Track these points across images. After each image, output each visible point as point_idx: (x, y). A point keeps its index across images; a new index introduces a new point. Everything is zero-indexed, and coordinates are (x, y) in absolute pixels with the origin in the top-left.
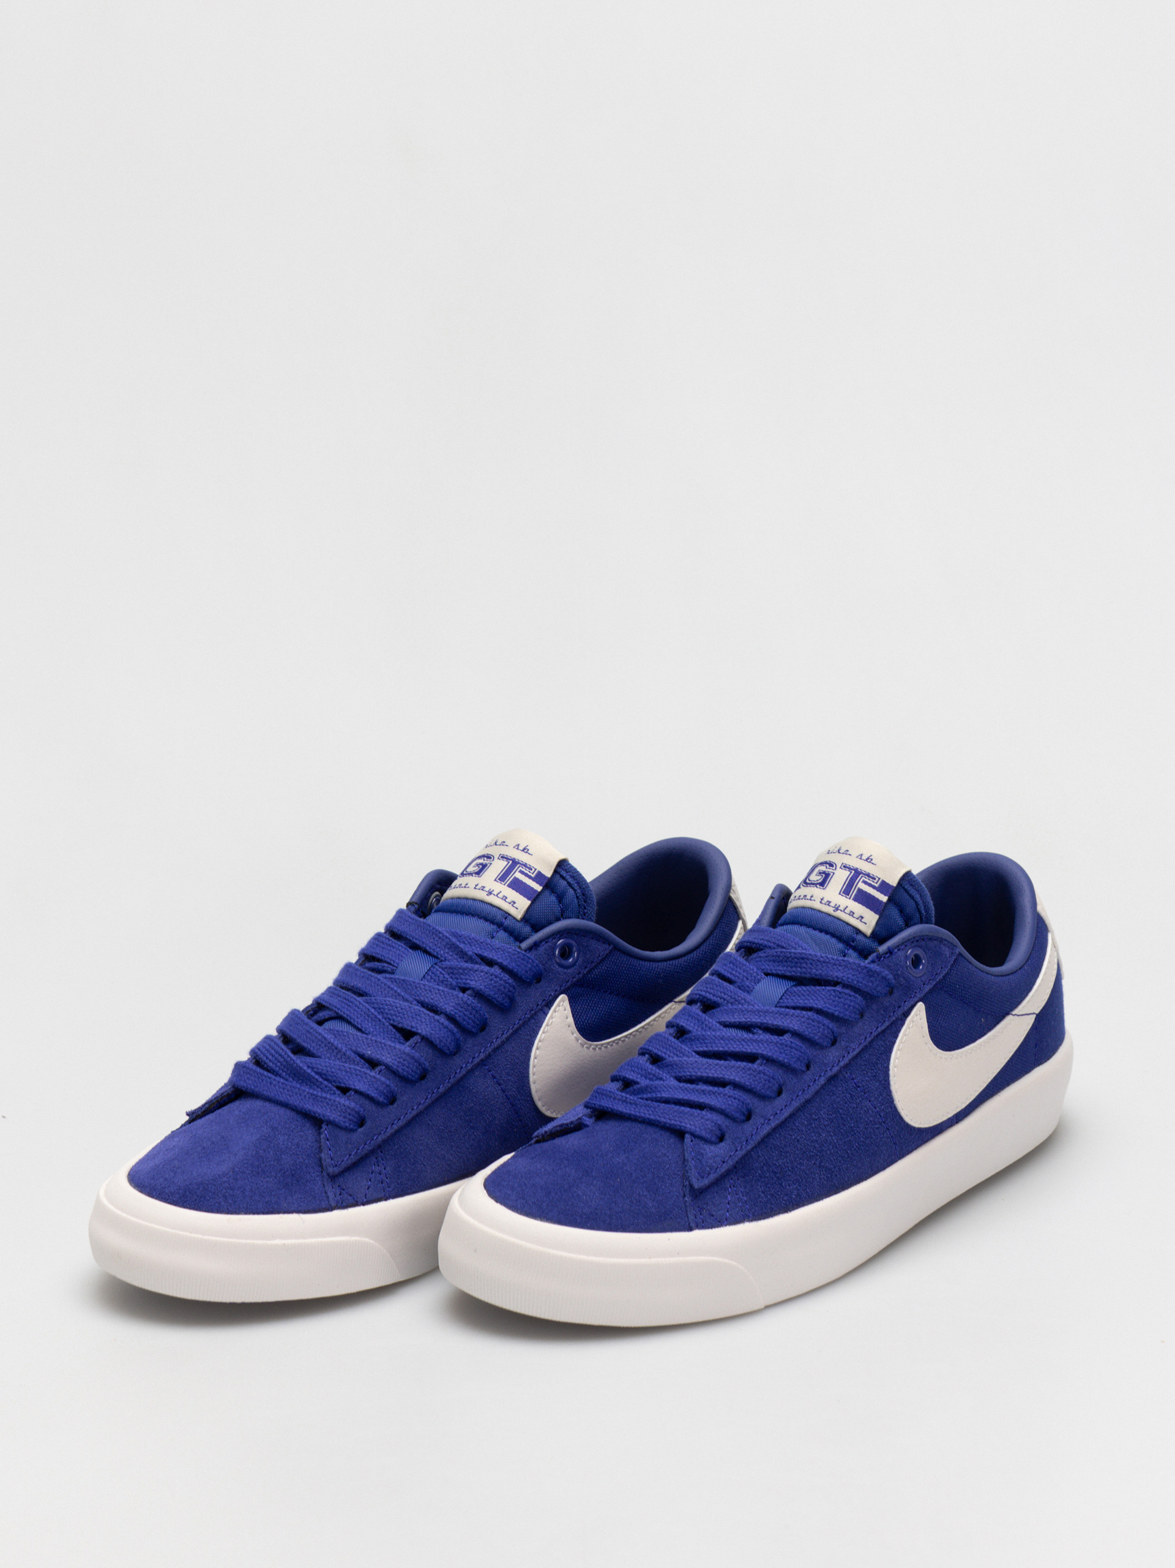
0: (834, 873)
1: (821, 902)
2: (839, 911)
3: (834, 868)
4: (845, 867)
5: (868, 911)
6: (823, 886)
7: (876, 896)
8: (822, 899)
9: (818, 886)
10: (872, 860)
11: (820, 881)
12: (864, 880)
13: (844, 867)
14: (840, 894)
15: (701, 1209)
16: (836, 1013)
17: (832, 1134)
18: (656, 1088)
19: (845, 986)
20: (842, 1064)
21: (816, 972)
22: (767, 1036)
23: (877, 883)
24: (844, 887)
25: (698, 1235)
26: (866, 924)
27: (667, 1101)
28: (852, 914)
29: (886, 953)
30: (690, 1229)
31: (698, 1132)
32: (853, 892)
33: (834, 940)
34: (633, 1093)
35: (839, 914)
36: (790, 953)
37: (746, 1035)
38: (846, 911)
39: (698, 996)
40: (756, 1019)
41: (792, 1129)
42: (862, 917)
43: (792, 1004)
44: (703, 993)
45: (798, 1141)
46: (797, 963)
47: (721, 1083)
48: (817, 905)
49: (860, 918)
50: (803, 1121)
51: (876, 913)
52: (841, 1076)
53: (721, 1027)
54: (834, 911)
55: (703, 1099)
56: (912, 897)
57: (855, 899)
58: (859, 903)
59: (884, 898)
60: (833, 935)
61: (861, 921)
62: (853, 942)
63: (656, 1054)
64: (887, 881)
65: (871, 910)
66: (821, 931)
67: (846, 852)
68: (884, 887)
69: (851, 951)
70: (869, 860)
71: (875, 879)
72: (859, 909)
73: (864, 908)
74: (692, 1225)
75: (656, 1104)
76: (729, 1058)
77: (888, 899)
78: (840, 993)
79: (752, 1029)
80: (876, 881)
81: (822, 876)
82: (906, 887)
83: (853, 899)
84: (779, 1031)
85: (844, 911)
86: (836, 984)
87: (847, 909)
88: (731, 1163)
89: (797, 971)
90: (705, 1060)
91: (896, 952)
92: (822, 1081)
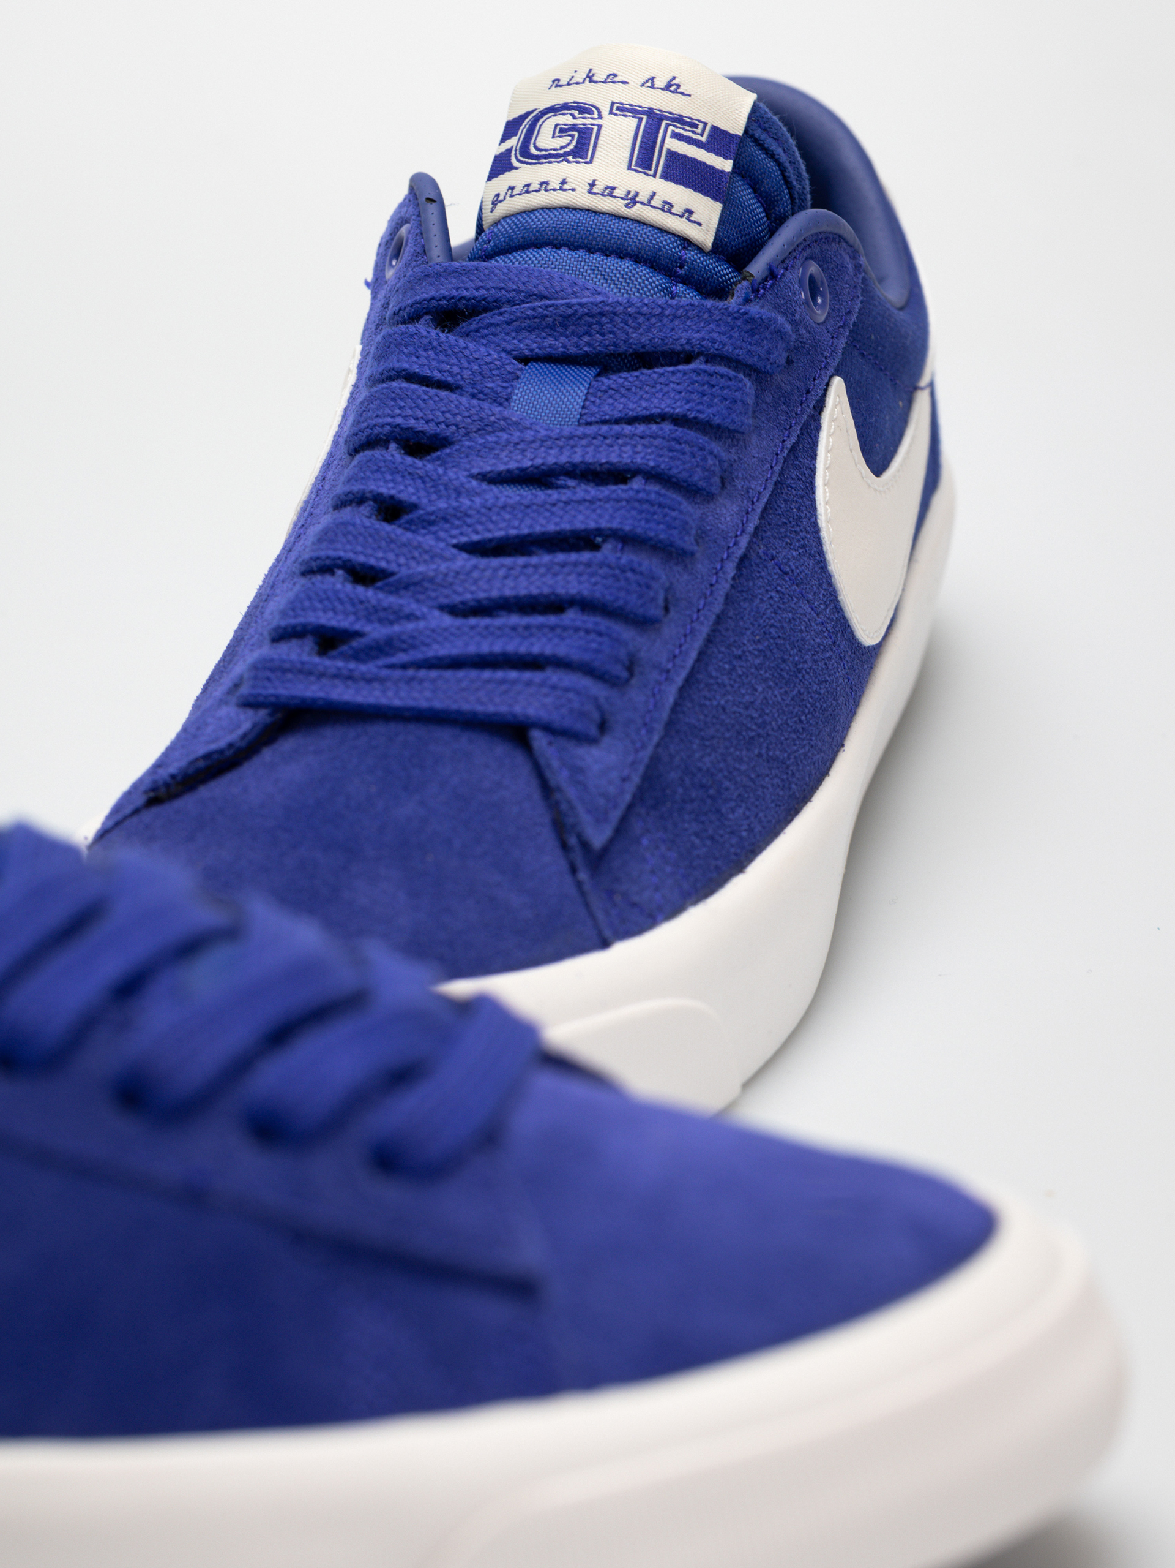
0: (600, 127)
1: (590, 192)
2: (638, 205)
3: (596, 115)
4: (621, 109)
5: (699, 196)
6: (584, 157)
7: (709, 163)
8: (592, 185)
9: (570, 158)
10: (678, 86)
11: (571, 147)
12: (673, 131)
13: (618, 109)
14: (629, 168)
15: (610, 893)
16: (717, 420)
17: (771, 683)
18: (413, 637)
19: (711, 358)
20: (751, 528)
21: (640, 337)
22: (590, 491)
23: (702, 135)
24: (636, 152)
25: (623, 951)
26: (700, 224)
27: (456, 663)
28: (667, 207)
29: (766, 279)
30: (604, 944)
31: (556, 718)
32: (660, 161)
33: (642, 270)
34: (357, 656)
35: (637, 211)
36: (569, 306)
37: (540, 495)
38: (653, 203)
39: (388, 428)
40: (552, 457)
41: (708, 685)
42: (691, 212)
43: (617, 415)
44: (399, 420)
45: (724, 709)
46: (590, 325)
47: (554, 605)
48: (582, 199)
49: (687, 214)
50: (721, 664)
51: (714, 198)
52: (753, 555)
53: (484, 486)
54: (627, 206)
55: (537, 646)
56: (771, 155)
57: (666, 176)
58: (677, 182)
59: (726, 165)
60: (637, 258)
61: (688, 219)
62: (681, 267)
63: (362, 565)
64: (723, 126)
65: (705, 194)
66: (607, 252)
67: (612, 78)
68: (718, 140)
69: (680, 288)
70: (671, 86)
71: (696, 126)
72: (681, 195)
73: (689, 191)
74: (607, 933)
75: (434, 674)
76: (534, 549)
77: (734, 165)
78: (711, 375)
79: (553, 480)
80: (699, 131)
81: (573, 136)
82: (757, 135)
83: (662, 177)
84: (617, 475)
85: (649, 204)
86: (688, 358)
87: (656, 198)
88: (636, 779)
89: (595, 343)
90: (483, 562)
91: (783, 275)
92: (731, 569)
